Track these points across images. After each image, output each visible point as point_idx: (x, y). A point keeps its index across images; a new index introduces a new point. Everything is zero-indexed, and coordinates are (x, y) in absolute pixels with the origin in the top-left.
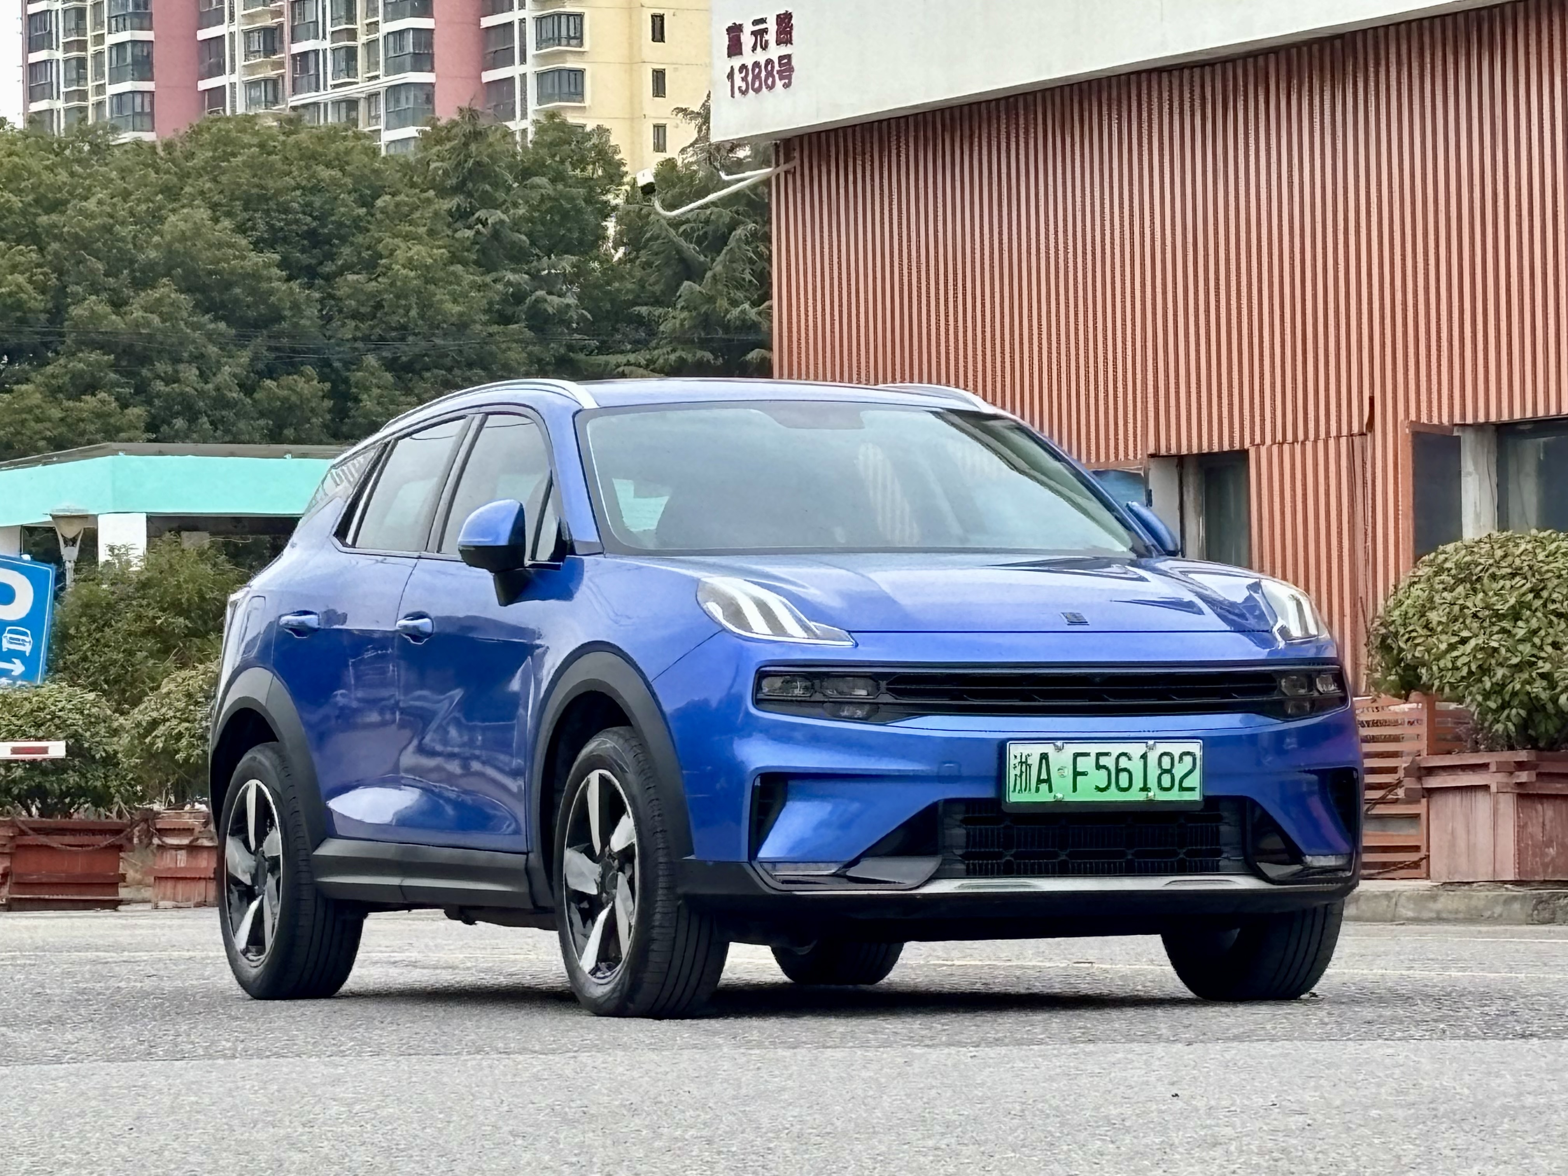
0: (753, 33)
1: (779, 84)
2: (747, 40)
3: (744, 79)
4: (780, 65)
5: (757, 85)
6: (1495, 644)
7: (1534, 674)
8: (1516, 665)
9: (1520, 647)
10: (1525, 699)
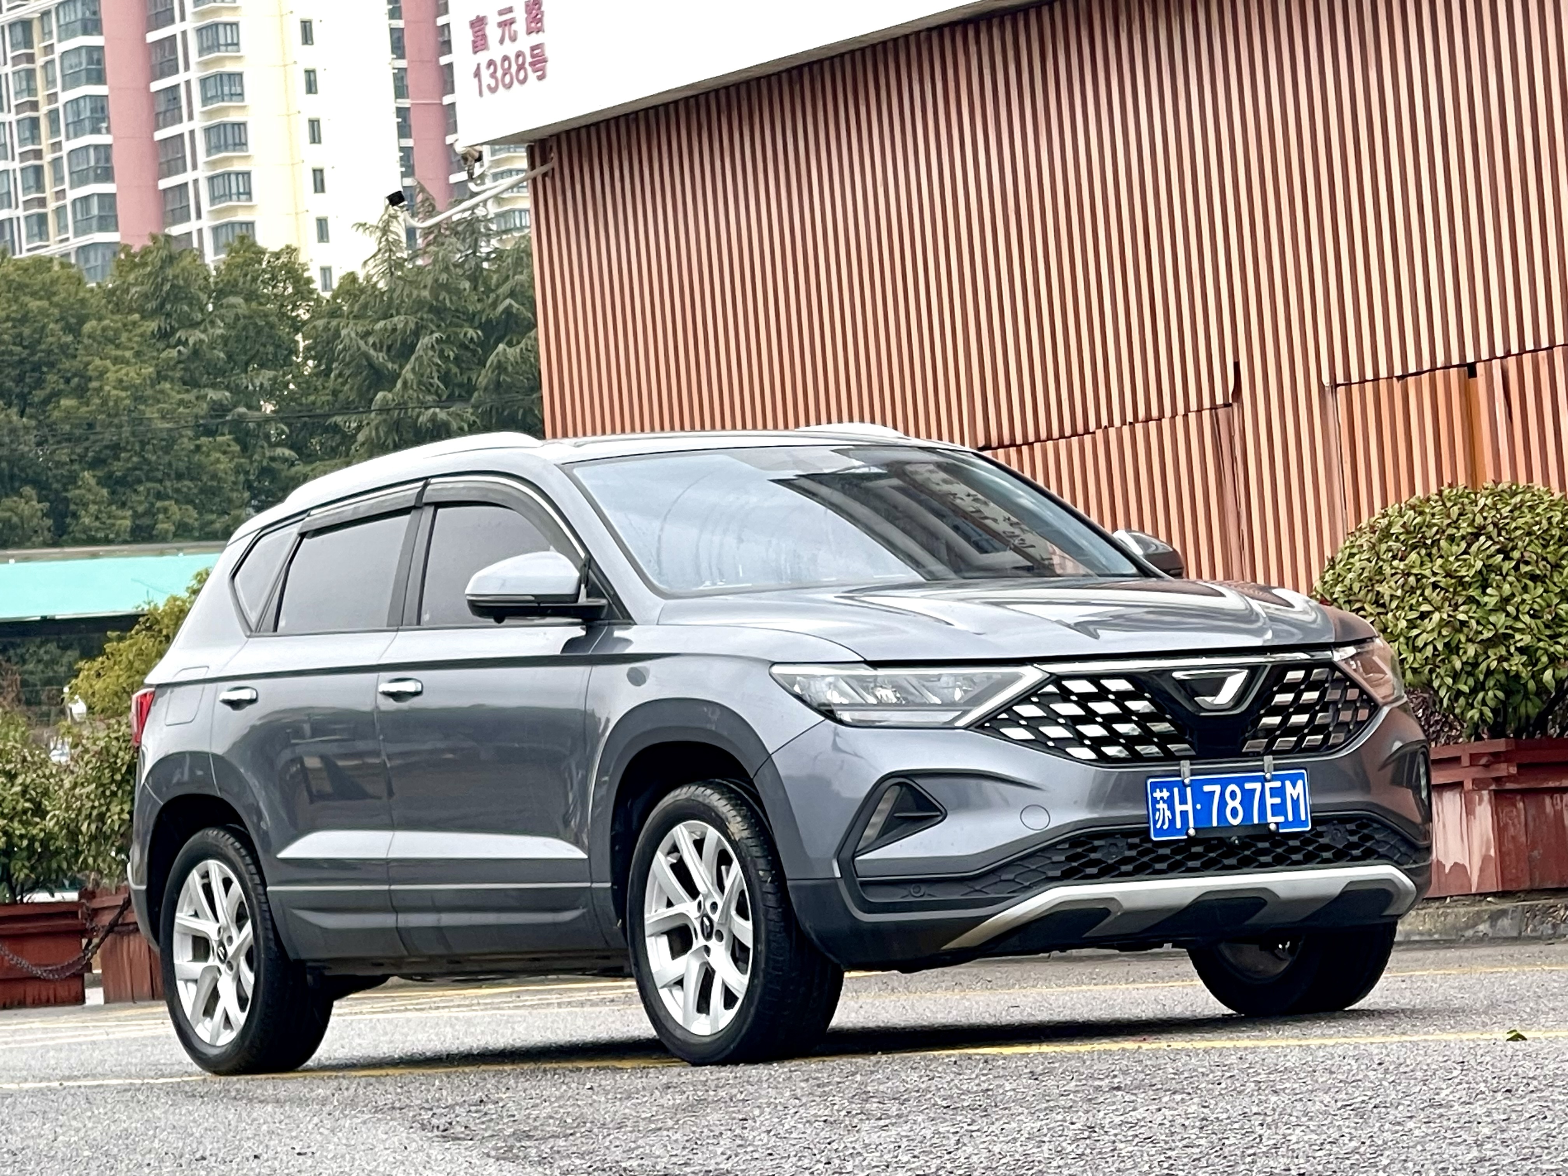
0: (501, 25)
1: (532, 76)
2: (493, 32)
3: (493, 75)
4: (533, 56)
5: (507, 79)
6: (1462, 617)
7: (1512, 649)
8: (1489, 639)
9: (1492, 619)
10: (1502, 678)
